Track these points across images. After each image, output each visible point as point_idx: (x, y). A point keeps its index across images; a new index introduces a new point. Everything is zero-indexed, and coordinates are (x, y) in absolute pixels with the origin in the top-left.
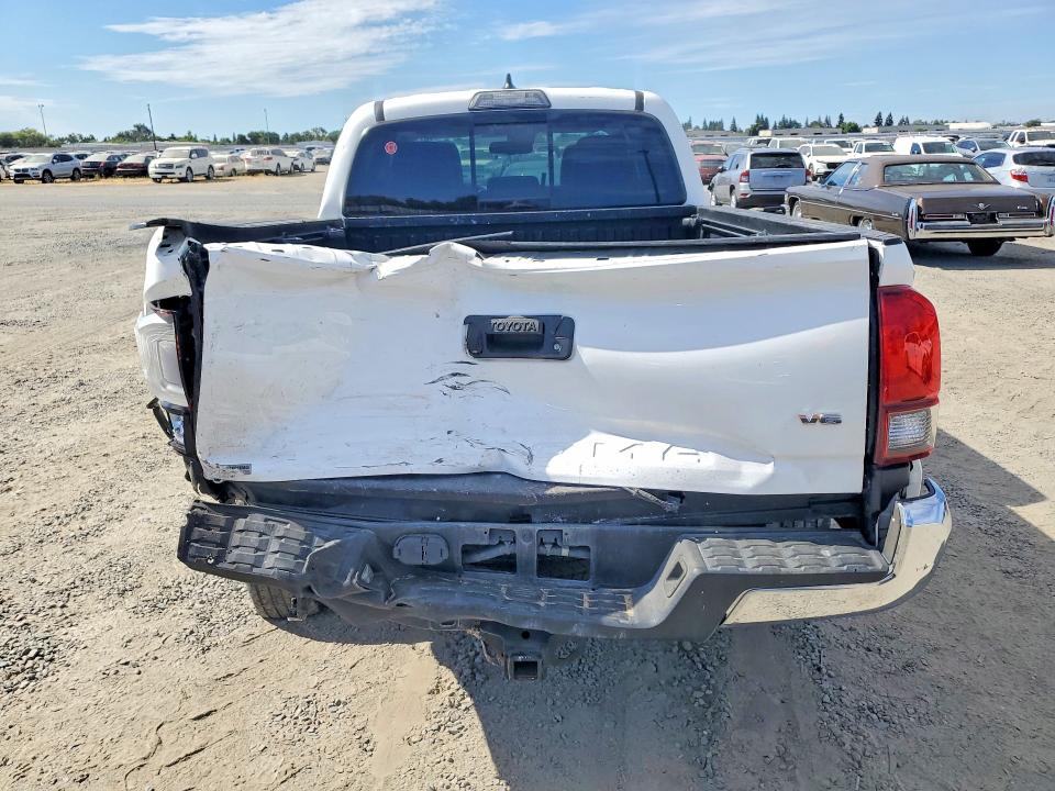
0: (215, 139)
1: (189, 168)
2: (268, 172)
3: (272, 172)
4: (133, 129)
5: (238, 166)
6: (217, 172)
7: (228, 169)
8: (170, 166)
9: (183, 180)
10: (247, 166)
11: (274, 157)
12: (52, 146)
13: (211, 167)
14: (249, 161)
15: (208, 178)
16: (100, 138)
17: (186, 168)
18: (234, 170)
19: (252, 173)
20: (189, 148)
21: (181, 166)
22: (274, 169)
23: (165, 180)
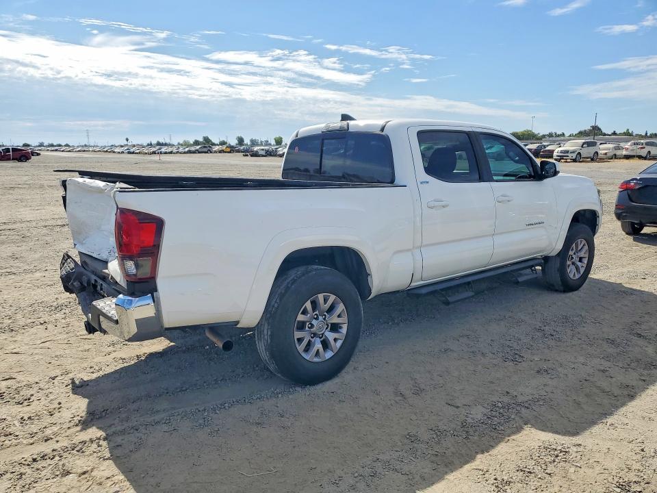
0: (646, 134)
1: (579, 153)
2: (640, 157)
3: (643, 157)
4: (590, 128)
5: (619, 153)
6: (600, 156)
7: (610, 154)
8: (567, 152)
9: (574, 161)
10: (624, 153)
11: (646, 146)
12: (538, 139)
13: (596, 152)
14: (627, 149)
15: (592, 160)
16: (567, 134)
17: (576, 153)
18: (615, 155)
19: (627, 157)
20: (583, 141)
21: (573, 152)
22: (644, 155)
23: (563, 161)
